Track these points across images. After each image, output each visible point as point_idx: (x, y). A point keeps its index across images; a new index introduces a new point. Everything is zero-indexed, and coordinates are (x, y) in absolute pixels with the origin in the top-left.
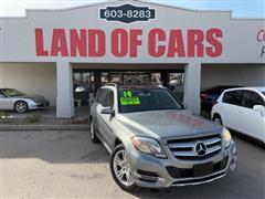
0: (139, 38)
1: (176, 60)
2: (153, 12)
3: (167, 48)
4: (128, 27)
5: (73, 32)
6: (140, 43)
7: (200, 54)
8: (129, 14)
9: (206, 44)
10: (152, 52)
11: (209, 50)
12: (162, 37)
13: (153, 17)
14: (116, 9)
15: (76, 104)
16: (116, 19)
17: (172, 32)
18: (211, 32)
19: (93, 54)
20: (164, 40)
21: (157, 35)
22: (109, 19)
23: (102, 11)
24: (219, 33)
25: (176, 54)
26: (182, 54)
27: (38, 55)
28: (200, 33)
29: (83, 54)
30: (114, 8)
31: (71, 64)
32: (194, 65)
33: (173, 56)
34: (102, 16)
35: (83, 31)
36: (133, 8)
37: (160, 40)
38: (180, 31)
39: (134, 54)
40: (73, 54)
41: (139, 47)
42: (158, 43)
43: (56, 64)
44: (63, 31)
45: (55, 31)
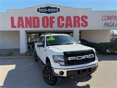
0: (53, 20)
1: (69, 29)
2: (59, 9)
3: (65, 24)
4: (49, 15)
5: (26, 18)
6: (54, 22)
7: (79, 26)
9: (81, 22)
10: (59, 26)
11: (82, 24)
12: (63, 20)
13: (59, 11)
14: (44, 8)
17: (67, 17)
18: (83, 17)
19: (34, 27)
21: (61, 19)
22: (41, 12)
23: (38, 9)
24: (86, 17)
25: (69, 26)
26: (71, 27)
27: (12, 27)
28: (78, 17)
29: (30, 27)
31: (26, 31)
32: (76, 31)
33: (67, 27)
34: (38, 11)
35: (30, 18)
36: (51, 8)
38: (70, 17)
39: (51, 26)
40: (27, 27)
41: (53, 24)
42: (61, 22)
43: (19, 31)
44: (22, 18)
45: (19, 18)
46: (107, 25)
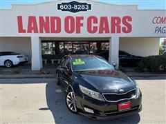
0: (82, 21)
1: (104, 35)
2: (90, 6)
3: (98, 28)
4: (75, 15)
5: (41, 18)
7: (119, 32)
8: (75, 7)
9: (122, 25)
10: (89, 30)
11: (124, 29)
12: (96, 22)
13: (90, 9)
15: (43, 62)
16: (68, 10)
17: (102, 18)
18: (125, 18)
19: (53, 31)
20: (97, 23)
21: (92, 20)
22: (63, 10)
24: (130, 19)
25: (104, 32)
26: (107, 32)
27: (19, 32)
28: (118, 19)
29: (47, 32)
30: (66, 4)
31: (40, 38)
33: (102, 33)
34: (59, 8)
35: (47, 18)
37: (94, 23)
38: (106, 18)
39: (78, 31)
40: (42, 32)
41: (81, 28)
42: (93, 25)
43: (30, 38)
44: (35, 17)
45: (30, 17)
46: (159, 30)
